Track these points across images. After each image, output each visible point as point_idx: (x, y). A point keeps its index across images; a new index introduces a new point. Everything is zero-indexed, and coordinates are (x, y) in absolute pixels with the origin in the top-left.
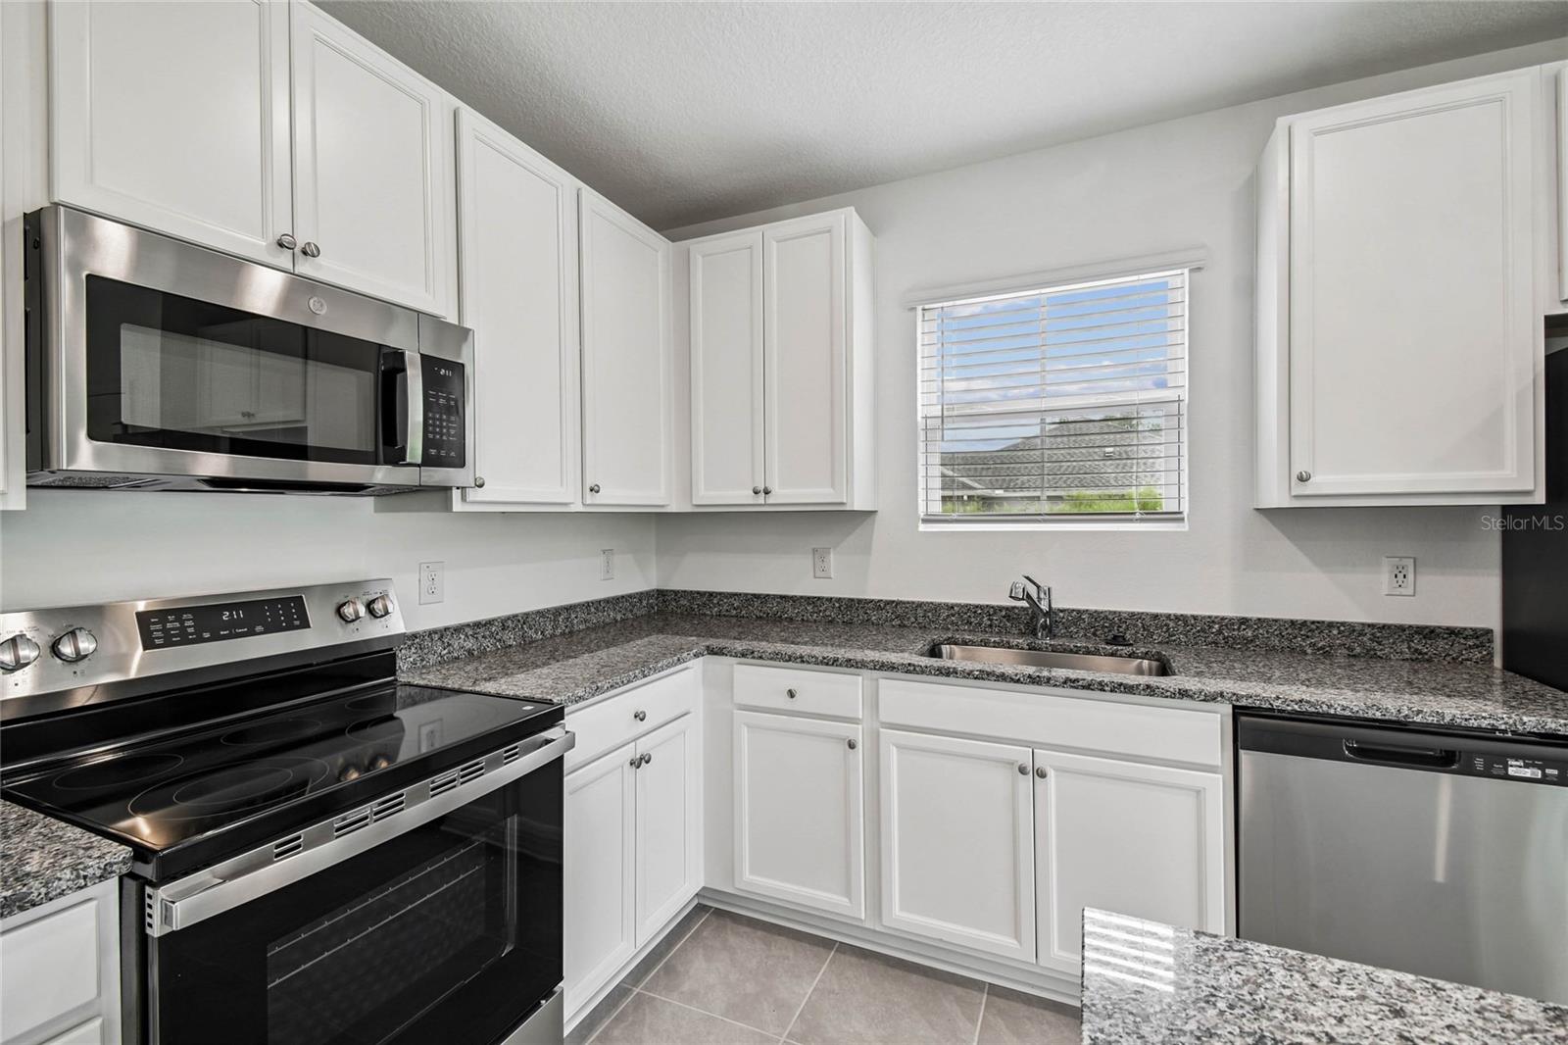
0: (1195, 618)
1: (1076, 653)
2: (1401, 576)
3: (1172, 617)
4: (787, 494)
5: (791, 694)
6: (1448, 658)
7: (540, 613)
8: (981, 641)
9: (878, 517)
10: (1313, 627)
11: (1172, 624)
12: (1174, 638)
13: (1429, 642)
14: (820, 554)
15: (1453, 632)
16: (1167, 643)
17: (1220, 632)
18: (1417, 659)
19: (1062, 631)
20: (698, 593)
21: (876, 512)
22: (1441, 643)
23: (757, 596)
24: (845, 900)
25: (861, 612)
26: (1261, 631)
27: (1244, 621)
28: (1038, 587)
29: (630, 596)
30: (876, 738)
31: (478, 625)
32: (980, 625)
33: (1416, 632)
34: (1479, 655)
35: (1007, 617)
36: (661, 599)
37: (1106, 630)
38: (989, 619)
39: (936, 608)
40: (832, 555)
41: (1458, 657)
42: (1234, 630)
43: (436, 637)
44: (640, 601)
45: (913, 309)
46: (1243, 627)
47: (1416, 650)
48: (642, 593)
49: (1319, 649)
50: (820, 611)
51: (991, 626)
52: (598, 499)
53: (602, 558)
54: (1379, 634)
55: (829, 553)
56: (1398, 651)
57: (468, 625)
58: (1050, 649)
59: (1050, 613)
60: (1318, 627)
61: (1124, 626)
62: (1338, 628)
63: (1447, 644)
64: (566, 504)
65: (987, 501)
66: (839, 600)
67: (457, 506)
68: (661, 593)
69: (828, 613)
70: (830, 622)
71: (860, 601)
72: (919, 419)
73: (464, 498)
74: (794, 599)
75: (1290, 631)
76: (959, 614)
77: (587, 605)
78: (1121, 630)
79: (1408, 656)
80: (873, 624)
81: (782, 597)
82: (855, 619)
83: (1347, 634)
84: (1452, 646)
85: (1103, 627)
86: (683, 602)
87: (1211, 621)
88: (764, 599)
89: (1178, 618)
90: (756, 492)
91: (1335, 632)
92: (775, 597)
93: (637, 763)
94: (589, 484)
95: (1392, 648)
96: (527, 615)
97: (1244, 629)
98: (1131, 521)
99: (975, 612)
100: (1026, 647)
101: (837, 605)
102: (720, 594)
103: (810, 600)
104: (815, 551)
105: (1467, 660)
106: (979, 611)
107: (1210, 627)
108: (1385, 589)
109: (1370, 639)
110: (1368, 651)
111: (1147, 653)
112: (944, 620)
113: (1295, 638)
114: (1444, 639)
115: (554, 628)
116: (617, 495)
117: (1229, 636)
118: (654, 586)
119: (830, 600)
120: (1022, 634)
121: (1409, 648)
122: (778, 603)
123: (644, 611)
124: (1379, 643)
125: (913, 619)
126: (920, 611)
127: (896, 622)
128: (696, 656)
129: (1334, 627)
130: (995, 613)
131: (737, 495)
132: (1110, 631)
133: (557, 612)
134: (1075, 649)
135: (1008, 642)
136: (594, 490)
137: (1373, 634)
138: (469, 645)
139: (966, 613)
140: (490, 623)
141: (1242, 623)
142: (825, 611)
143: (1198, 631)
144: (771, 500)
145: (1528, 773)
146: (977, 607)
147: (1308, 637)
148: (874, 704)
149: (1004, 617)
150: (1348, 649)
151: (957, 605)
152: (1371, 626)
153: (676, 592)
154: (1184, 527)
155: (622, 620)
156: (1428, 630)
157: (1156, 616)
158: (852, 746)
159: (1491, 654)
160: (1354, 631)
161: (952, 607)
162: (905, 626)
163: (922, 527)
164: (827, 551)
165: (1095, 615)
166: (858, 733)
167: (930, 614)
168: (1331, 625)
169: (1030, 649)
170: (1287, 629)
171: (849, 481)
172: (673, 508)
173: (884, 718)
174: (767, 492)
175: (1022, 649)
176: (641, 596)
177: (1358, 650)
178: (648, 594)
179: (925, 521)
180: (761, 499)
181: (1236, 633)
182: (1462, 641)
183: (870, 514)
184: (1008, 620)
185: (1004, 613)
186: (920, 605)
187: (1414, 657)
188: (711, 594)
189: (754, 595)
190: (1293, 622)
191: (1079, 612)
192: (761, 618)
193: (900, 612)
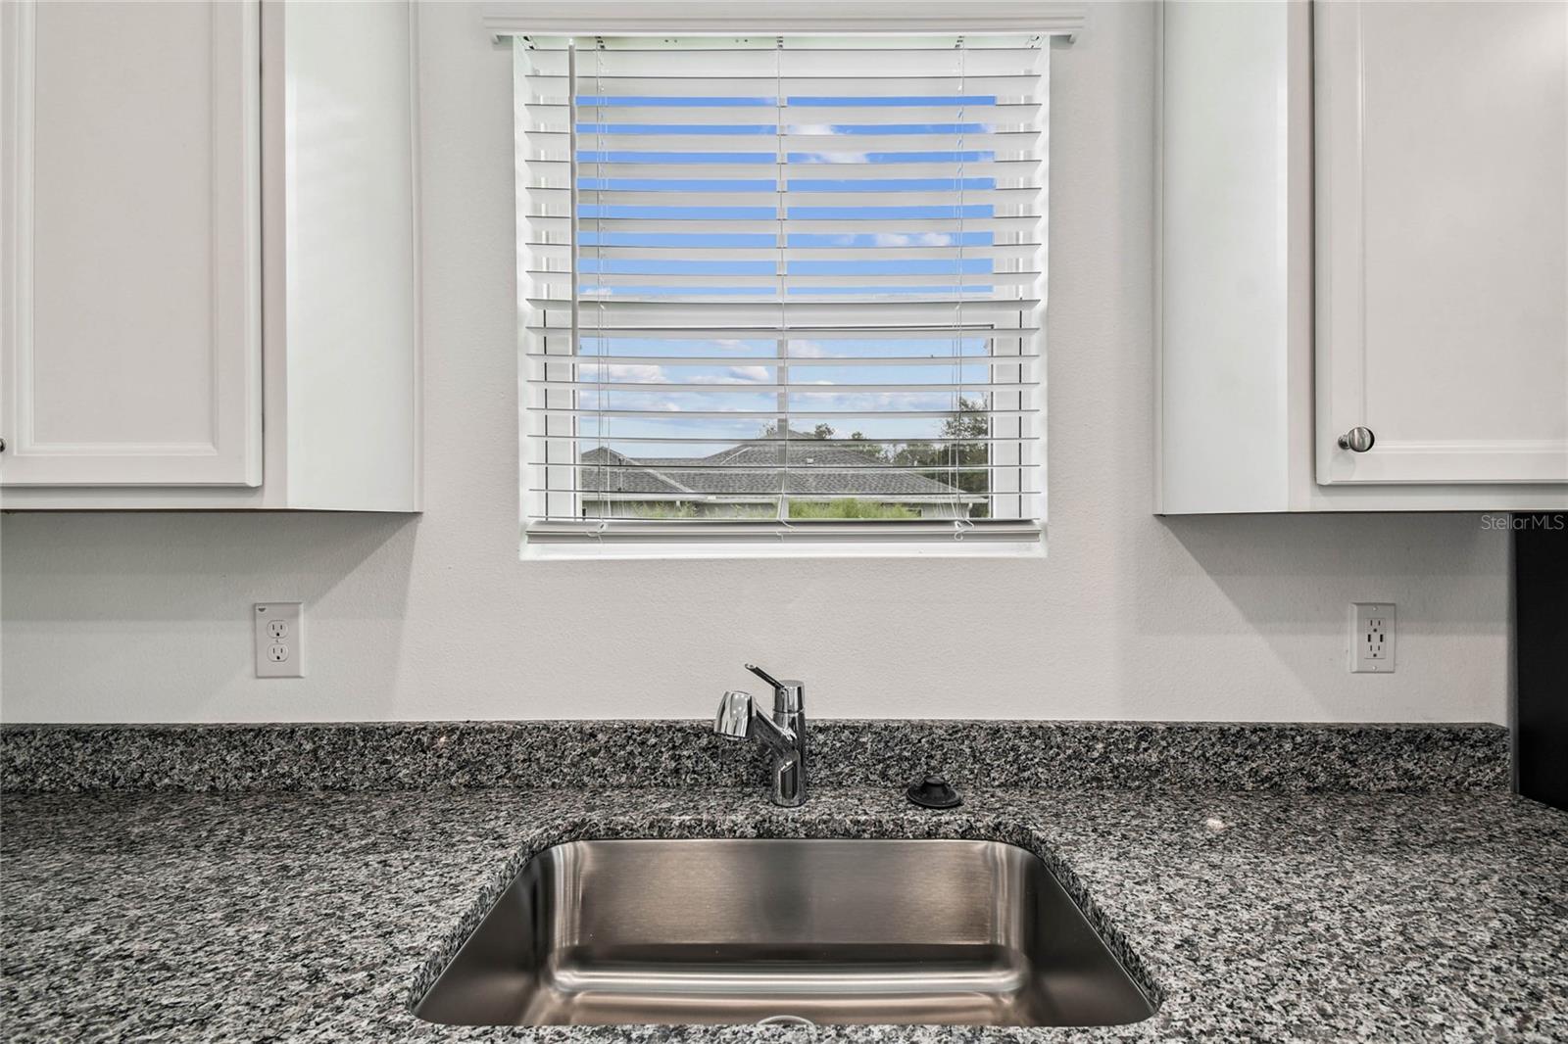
0: (1062, 730)
1: (857, 836)
2: (1376, 637)
3: (1024, 732)
6: (1450, 784)
8: (651, 826)
9: (422, 527)
10: (1255, 738)
11: (1023, 747)
12: (1026, 774)
13: (1424, 756)
14: (270, 621)
16: (1016, 784)
17: (1105, 757)
18: (1407, 787)
19: (823, 774)
21: (417, 514)
22: (1440, 756)
23: (80, 734)
25: (371, 759)
26: (1172, 752)
27: (1145, 732)
28: (777, 686)
32: (654, 770)
33: (1408, 741)
34: (1492, 775)
35: (713, 750)
37: (906, 765)
38: (673, 758)
39: (552, 737)
40: (302, 619)
41: (1464, 780)
42: (1128, 751)
45: (503, 41)
46: (1144, 745)
47: (1406, 771)
49: (1263, 781)
50: (262, 765)
51: (677, 771)
54: (1352, 748)
55: (296, 615)
56: (1381, 775)
58: (802, 832)
59: (802, 741)
60: (1261, 738)
61: (938, 754)
62: (1293, 738)
63: (1448, 758)
65: (699, 506)
66: (315, 732)
69: (283, 768)
70: (290, 789)
71: (367, 731)
72: (525, 306)
75: (1218, 748)
76: (608, 749)
78: (933, 763)
79: (1394, 784)
80: (401, 786)
82: (355, 779)
83: (1306, 749)
84: (1455, 760)
85: (901, 758)
87: (1091, 733)
89: (1033, 731)
91: (1288, 747)
95: (1371, 770)
97: (1146, 750)
98: (949, 537)
99: (643, 743)
100: (750, 831)
101: (308, 746)
103: (231, 736)
104: (257, 610)
105: (1476, 784)
106: (653, 741)
107: (1090, 749)
108: (1352, 662)
109: (1340, 757)
110: (1337, 778)
111: (997, 828)
112: (573, 764)
113: (1227, 761)
114: (1444, 749)
117: (1121, 765)
119: (290, 733)
120: (743, 795)
121: (1396, 769)
122: (145, 749)
124: (1353, 763)
125: (500, 769)
126: (518, 750)
127: (460, 779)
129: (1286, 737)
130: (686, 741)
132: (913, 767)
134: (854, 830)
135: (712, 824)
137: (1343, 748)
139: (623, 747)
141: (1141, 738)
142: (274, 763)
143: (1069, 758)
146: (648, 730)
147: (1246, 758)
149: (705, 750)
150: (1307, 776)
151: (604, 727)
152: (1341, 731)
154: (1037, 550)
156: (1422, 736)
157: (995, 731)
159: (1507, 773)
160: (1316, 743)
161: (593, 735)
162: (481, 786)
163: (531, 552)
164: (292, 609)
165: (887, 733)
167: (540, 754)
169: (759, 836)
170: (1213, 745)
175: (743, 836)
177: (1322, 778)
179: (535, 537)
181: (1131, 757)
182: (1469, 752)
183: (405, 518)
184: (713, 757)
185: (704, 741)
186: (519, 732)
187: (1403, 784)
191: (856, 729)
192: (94, 792)
193: (469, 751)
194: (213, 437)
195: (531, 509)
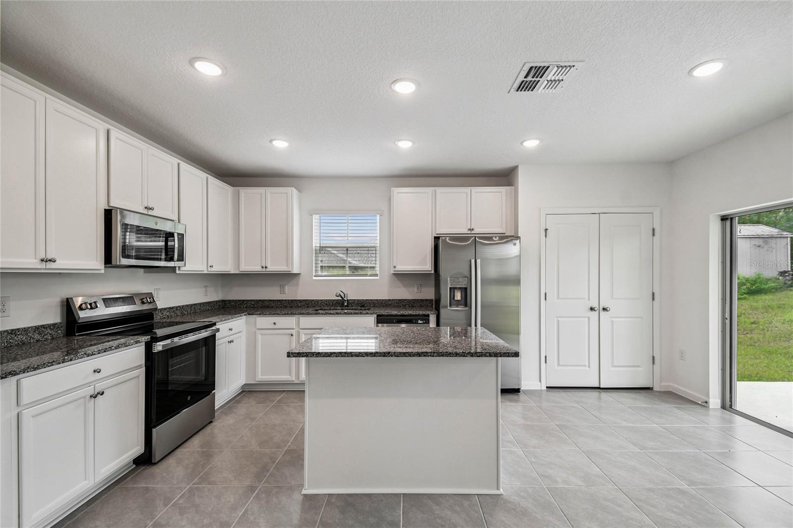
2: (419, 288)
4: (272, 268)
5: (275, 324)
7: (187, 306)
8: (329, 309)
13: (422, 302)
14: (282, 287)
15: (426, 300)
17: (385, 303)
18: (420, 306)
19: (350, 305)
20: (238, 300)
21: (300, 274)
24: (289, 377)
25: (295, 303)
26: (393, 302)
27: (390, 300)
28: (344, 293)
29: (213, 302)
30: (299, 333)
31: (170, 308)
32: (330, 305)
33: (420, 301)
35: (337, 302)
36: (223, 303)
38: (332, 303)
39: (317, 301)
40: (286, 287)
41: (427, 305)
43: (159, 311)
44: (217, 304)
45: (312, 215)
47: (420, 304)
48: (217, 301)
49: (403, 306)
50: (282, 304)
51: (332, 305)
52: (212, 269)
53: (204, 289)
57: (167, 308)
59: (348, 300)
60: (403, 301)
64: (203, 271)
66: (288, 300)
67: (178, 272)
68: (223, 301)
69: (285, 304)
70: (285, 307)
71: (295, 300)
72: (314, 247)
73: (179, 269)
74: (273, 301)
76: (324, 302)
77: (200, 304)
78: (364, 304)
80: (299, 306)
81: (269, 300)
82: (293, 305)
83: (408, 302)
85: (360, 303)
86: (232, 303)
87: (383, 300)
88: (263, 301)
89: (376, 300)
90: (263, 267)
92: (267, 300)
93: (230, 342)
94: (209, 265)
95: (416, 304)
96: (183, 306)
98: (367, 276)
99: (328, 301)
101: (288, 302)
102: (247, 300)
104: (281, 285)
107: (383, 302)
108: (415, 291)
110: (412, 305)
112: (319, 304)
113: (399, 303)
114: (425, 302)
115: (191, 310)
116: (218, 268)
117: (387, 304)
118: (220, 299)
119: (285, 300)
120: (340, 307)
122: (268, 302)
123: (217, 307)
124: (414, 303)
125: (311, 304)
126: (313, 302)
127: (306, 306)
128: (245, 315)
130: (334, 301)
131: (256, 268)
133: (192, 305)
135: (336, 309)
136: (211, 266)
137: (413, 301)
138: (168, 314)
139: (326, 302)
140: (173, 308)
143: (380, 303)
144: (267, 270)
145: (421, 322)
147: (401, 303)
148: (298, 324)
150: (409, 305)
151: (324, 300)
153: (230, 301)
154: (378, 278)
155: (211, 309)
157: (371, 300)
158: (292, 335)
159: (433, 304)
160: (410, 301)
161: (322, 301)
162: (309, 307)
163: (314, 278)
164: (284, 285)
165: (358, 300)
166: (294, 332)
167: (316, 303)
168: (406, 300)
171: (292, 264)
172: (232, 272)
173: (301, 327)
174: (266, 267)
176: (217, 302)
178: (219, 301)
179: (315, 276)
180: (264, 270)
182: (428, 302)
183: (299, 274)
186: (313, 300)
188: (243, 300)
189: (259, 300)
190: (399, 300)
191: (355, 300)
192: (262, 307)
193: (307, 303)
194: (287, 266)
195: (314, 274)
